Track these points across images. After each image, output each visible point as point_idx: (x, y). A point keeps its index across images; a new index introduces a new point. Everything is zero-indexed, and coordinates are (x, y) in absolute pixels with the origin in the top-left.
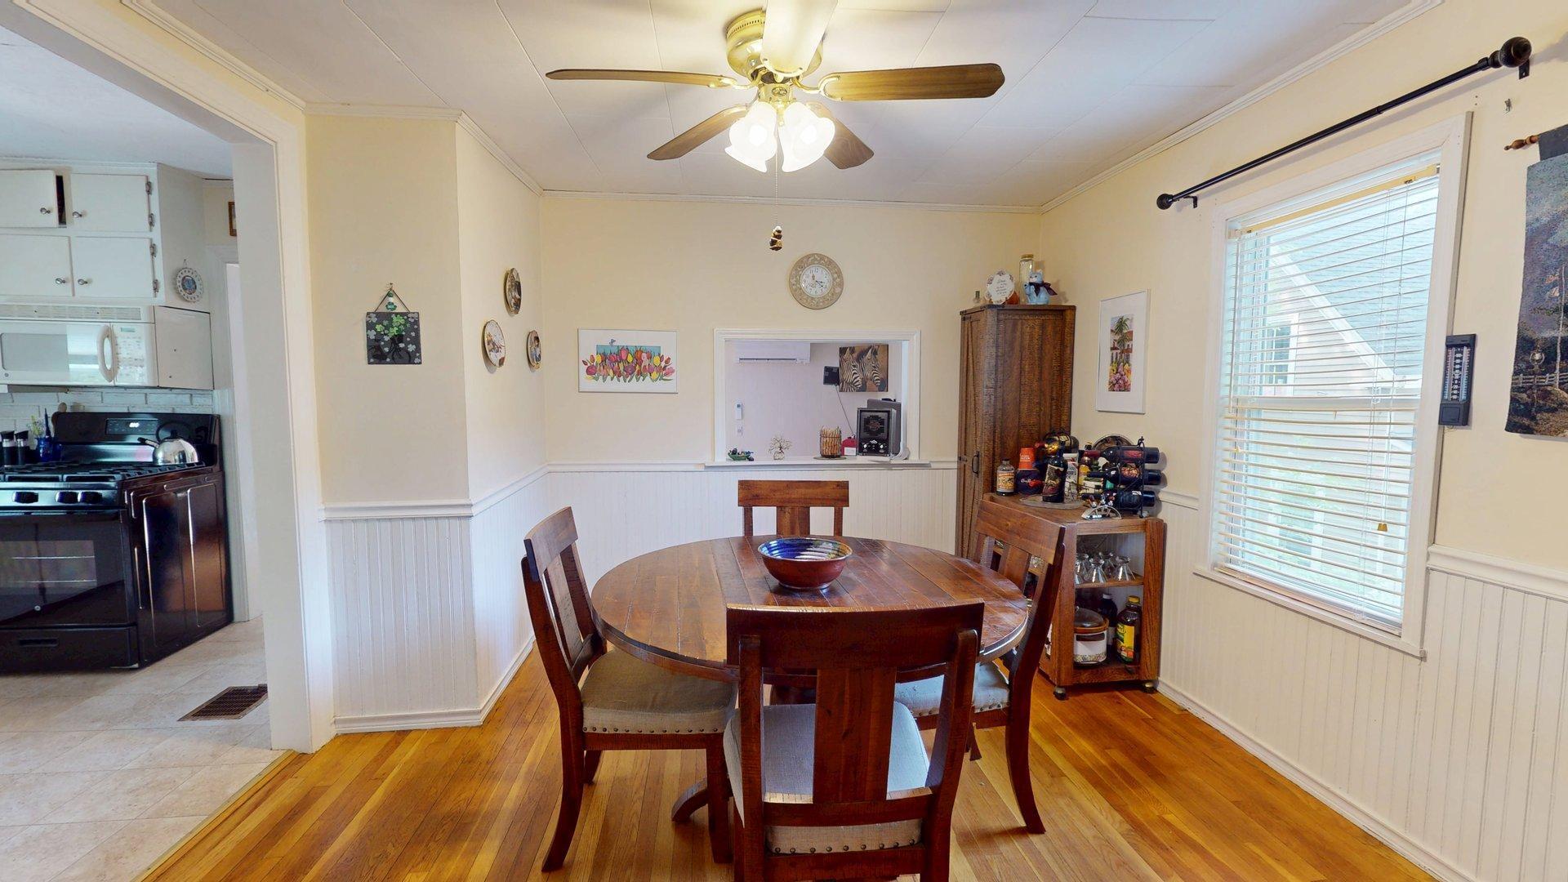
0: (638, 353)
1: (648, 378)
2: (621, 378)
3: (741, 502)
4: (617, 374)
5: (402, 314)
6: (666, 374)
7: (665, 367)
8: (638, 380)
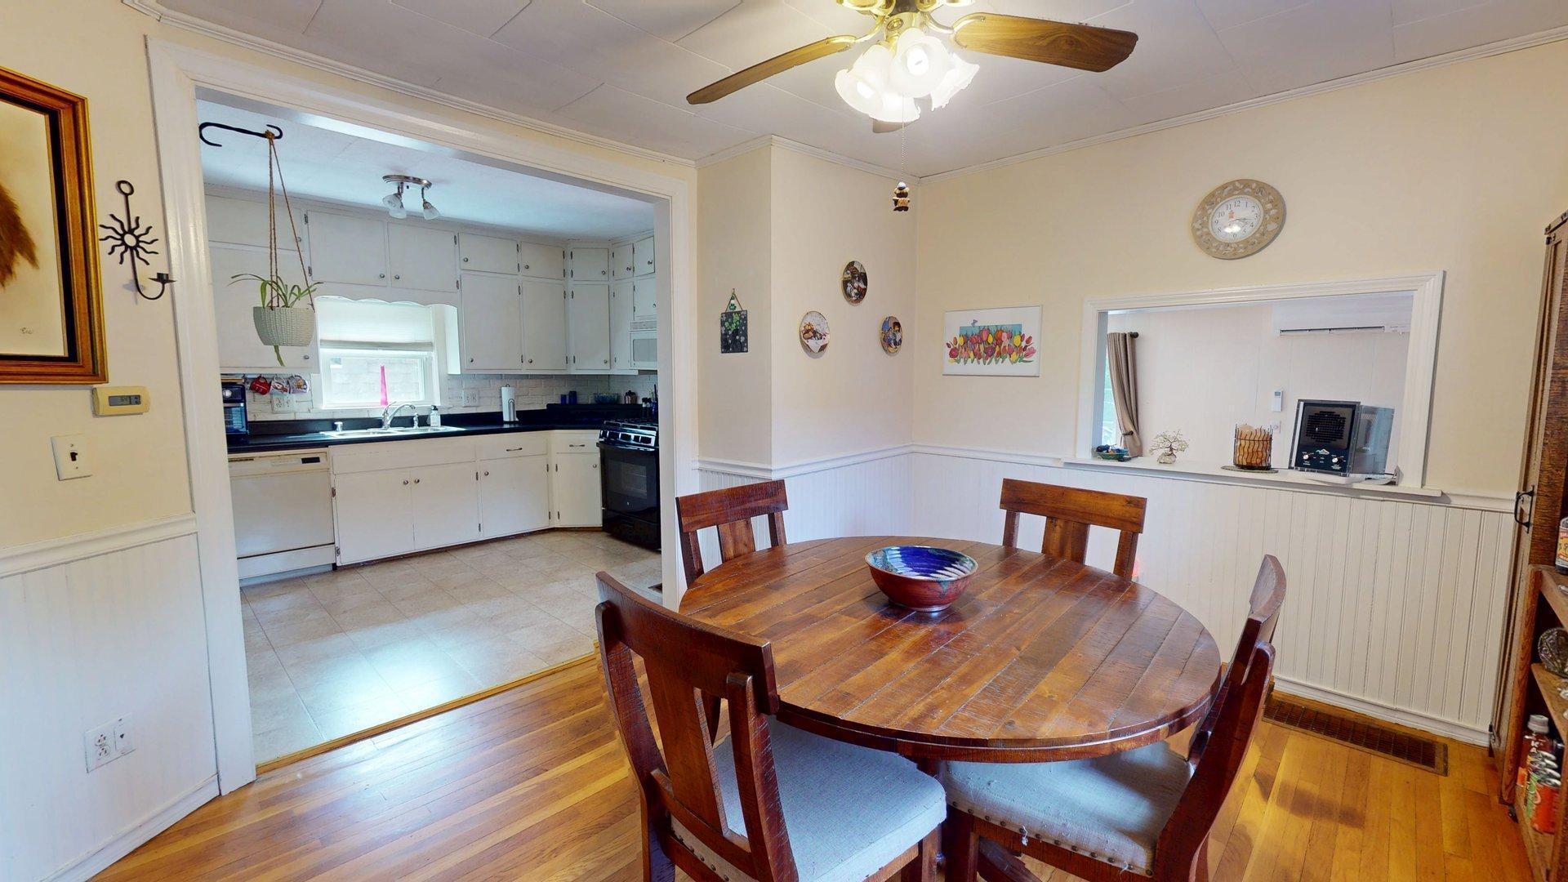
0: (998, 335)
1: (1007, 360)
2: (981, 361)
3: (1004, 503)
4: (978, 356)
5: (739, 313)
6: (1026, 356)
7: (1026, 346)
8: (997, 362)
